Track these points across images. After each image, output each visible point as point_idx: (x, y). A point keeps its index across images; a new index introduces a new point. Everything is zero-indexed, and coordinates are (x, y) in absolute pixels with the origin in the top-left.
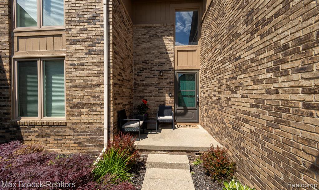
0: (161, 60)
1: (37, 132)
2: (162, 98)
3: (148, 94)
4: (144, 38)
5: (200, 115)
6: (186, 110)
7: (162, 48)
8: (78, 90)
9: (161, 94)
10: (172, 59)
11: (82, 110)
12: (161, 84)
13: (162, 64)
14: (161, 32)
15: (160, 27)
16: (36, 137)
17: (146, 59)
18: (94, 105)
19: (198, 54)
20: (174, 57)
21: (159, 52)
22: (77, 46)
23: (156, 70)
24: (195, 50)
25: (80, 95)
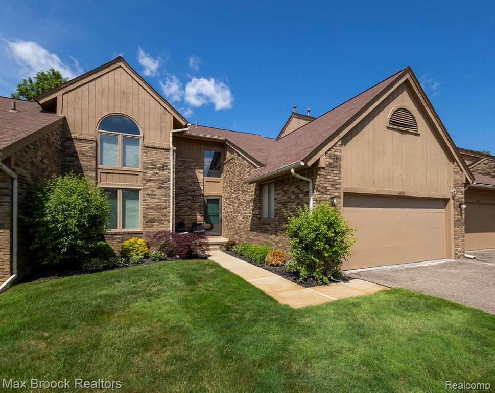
0: (194, 188)
1: (118, 239)
2: (195, 217)
3: (183, 214)
4: (180, 169)
5: (222, 229)
6: (212, 226)
7: (194, 178)
8: (152, 211)
9: (193, 214)
10: (202, 188)
11: (154, 224)
12: (194, 206)
13: (194, 191)
14: (194, 166)
15: (193, 162)
16: (118, 242)
17: (181, 186)
18: (163, 220)
19: (220, 185)
20: (204, 185)
21: (192, 181)
22: (152, 184)
23: (190, 195)
24: (219, 182)
25: (153, 214)
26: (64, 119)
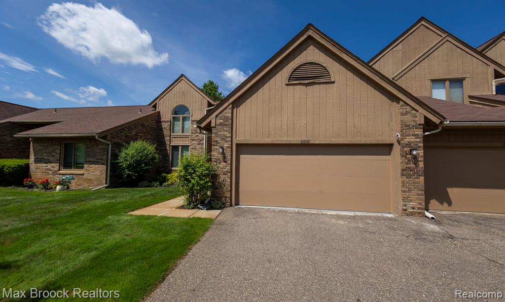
22: (195, 142)
26: (159, 112)
